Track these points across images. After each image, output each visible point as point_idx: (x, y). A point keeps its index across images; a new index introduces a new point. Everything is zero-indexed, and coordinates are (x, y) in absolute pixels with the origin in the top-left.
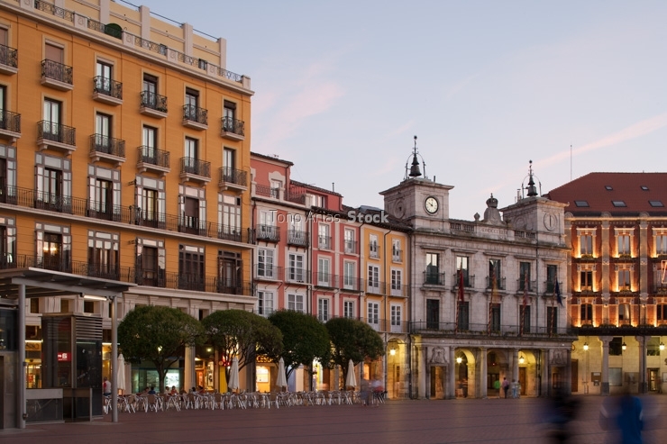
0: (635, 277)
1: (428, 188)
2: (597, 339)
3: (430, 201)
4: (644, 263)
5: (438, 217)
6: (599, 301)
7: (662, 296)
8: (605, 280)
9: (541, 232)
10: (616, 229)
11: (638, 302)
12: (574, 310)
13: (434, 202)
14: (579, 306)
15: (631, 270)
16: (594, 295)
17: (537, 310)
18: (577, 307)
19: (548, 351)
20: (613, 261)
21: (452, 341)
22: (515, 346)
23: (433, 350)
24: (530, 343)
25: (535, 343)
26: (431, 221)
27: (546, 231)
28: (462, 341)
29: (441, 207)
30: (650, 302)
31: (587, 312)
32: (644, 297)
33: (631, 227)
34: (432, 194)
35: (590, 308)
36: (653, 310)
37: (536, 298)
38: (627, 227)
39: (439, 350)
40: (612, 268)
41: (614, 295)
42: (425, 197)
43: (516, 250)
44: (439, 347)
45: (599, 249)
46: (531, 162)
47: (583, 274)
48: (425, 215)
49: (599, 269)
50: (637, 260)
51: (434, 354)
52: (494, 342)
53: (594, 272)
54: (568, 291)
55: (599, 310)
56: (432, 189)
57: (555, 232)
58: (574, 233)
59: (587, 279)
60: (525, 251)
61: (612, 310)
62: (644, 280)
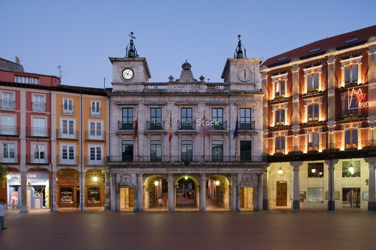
0: (323, 108)
1: (124, 63)
2: (288, 164)
3: (127, 71)
4: (331, 95)
5: (133, 82)
6: (290, 133)
7: (349, 122)
8: (296, 114)
9: (233, 83)
10: (305, 70)
11: (325, 129)
12: (270, 142)
13: (131, 72)
14: (274, 138)
15: (320, 103)
16: (286, 127)
17: (230, 143)
18: (272, 140)
19: (237, 175)
20: (301, 97)
21: (138, 169)
22: (200, 172)
23: (121, 177)
24: (216, 169)
25: (221, 169)
26: (127, 85)
27: (241, 82)
28: (147, 170)
29: (136, 74)
30: (338, 128)
31: (280, 143)
32: (332, 125)
33: (318, 65)
34: (128, 66)
35: (283, 139)
36: (341, 136)
37: (228, 134)
38: (315, 66)
39: (126, 176)
40: (302, 103)
41: (303, 126)
42: (121, 70)
43: (207, 99)
44: (126, 174)
45: (290, 90)
46: (239, 36)
47: (277, 113)
48: (121, 81)
49: (290, 106)
50: (324, 94)
51: (121, 179)
52: (179, 169)
53: (286, 109)
54: (264, 128)
55: (290, 140)
56: (127, 63)
57: (250, 82)
58: (270, 80)
59: (280, 115)
60: (217, 99)
61: (302, 139)
62: (332, 110)
